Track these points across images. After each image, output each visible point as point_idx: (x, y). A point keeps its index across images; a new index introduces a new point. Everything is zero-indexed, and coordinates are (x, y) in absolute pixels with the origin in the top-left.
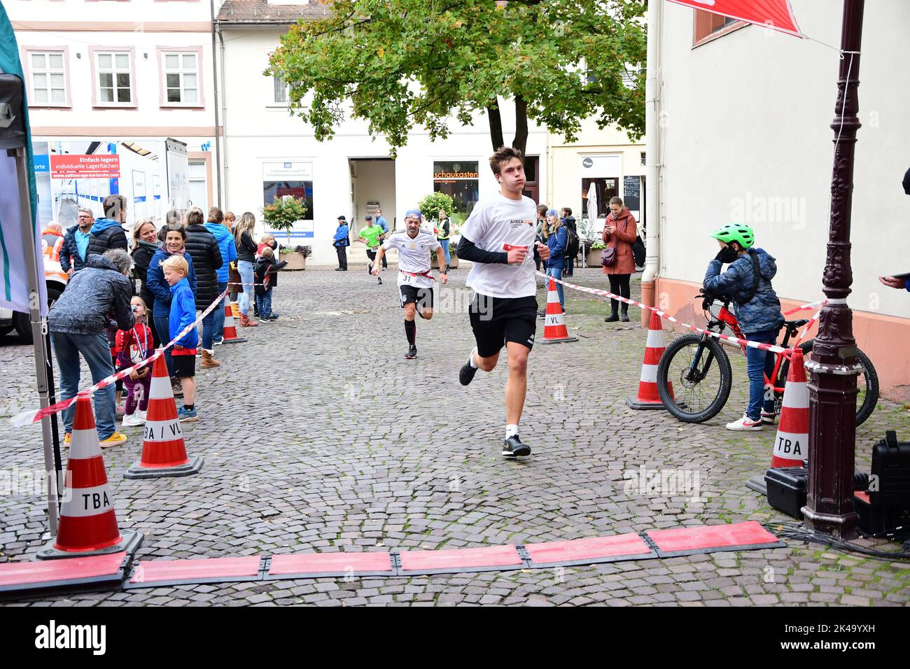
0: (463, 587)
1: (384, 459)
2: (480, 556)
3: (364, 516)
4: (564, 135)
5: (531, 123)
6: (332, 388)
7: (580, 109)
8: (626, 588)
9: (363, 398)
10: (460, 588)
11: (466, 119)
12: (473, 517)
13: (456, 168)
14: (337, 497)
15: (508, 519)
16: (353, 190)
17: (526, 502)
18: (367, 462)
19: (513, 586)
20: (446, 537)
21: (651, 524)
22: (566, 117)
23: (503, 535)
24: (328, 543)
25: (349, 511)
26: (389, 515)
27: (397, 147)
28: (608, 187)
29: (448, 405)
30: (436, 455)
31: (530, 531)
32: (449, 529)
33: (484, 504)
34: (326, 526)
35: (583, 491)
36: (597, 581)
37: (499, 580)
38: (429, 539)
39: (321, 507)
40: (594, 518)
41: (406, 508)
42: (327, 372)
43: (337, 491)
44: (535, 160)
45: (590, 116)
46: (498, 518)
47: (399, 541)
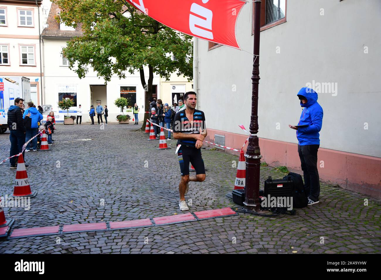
0: (132, 233)
1: (103, 191)
2: (138, 223)
3: (97, 211)
4: (165, 79)
5: (155, 74)
6: (84, 166)
7: (171, 70)
9: (96, 169)
10: (131, 234)
11: (131, 72)
12: (135, 209)
13: (128, 89)
14: (87, 204)
15: (147, 210)
16: (91, 96)
17: (153, 204)
18: (97, 192)
19: (149, 232)
20: (126, 217)
21: (195, 210)
22: (166, 72)
23: (146, 215)
24: (84, 220)
25: (91, 209)
26: (106, 210)
27: (107, 81)
28: (181, 96)
29: (126, 171)
30: (122, 189)
31: (154, 214)
32: (127, 214)
33: (139, 205)
34: (83, 215)
36: (177, 229)
37: (145, 230)
38: (120, 217)
39: (81, 208)
40: (177, 209)
42: (82, 161)
43: (87, 202)
44: (156, 86)
45: (174, 72)
46: (144, 210)
47: (109, 219)
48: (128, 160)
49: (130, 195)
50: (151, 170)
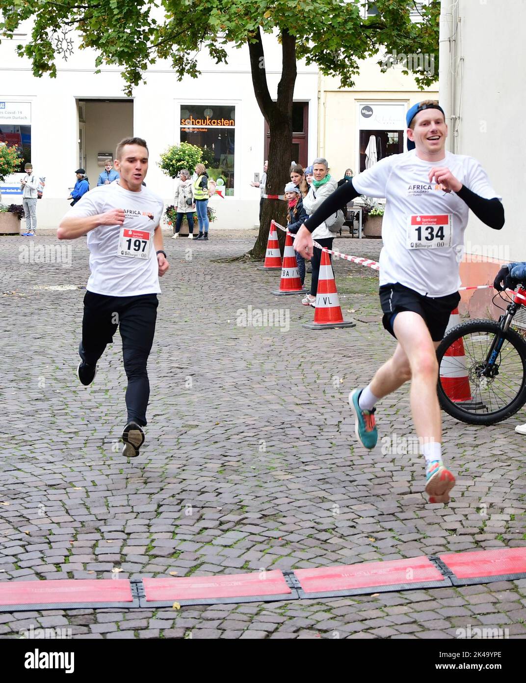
0: (220, 621)
1: (121, 466)
2: (240, 583)
3: (98, 536)
4: (339, 78)
5: (300, 63)
6: (56, 379)
7: (359, 48)
8: (415, 622)
9: (95, 392)
10: (217, 623)
11: (220, 55)
12: (231, 537)
13: (208, 114)
14: (64, 513)
15: (273, 540)
16: (81, 138)
17: (294, 520)
18: (100, 470)
19: (281, 619)
20: (199, 562)
21: (444, 546)
22: (342, 57)
23: (268, 559)
24: (54, 568)
25: (79, 529)
26: (129, 534)
27: (133, 85)
28: (391, 142)
29: (199, 402)
30: (185, 462)
31: (300, 554)
32: (202, 552)
33: (244, 521)
34: (51, 548)
35: (363, 507)
36: (380, 614)
37: (264, 612)
38: (178, 563)
39: (45, 525)
40: (376, 539)
41: (149, 526)
42: (49, 361)
43: (64, 505)
44: (303, 107)
45: (370, 55)
46: (262, 539)
47: (141, 565)
48: (204, 363)
49: (211, 486)
50: (285, 398)
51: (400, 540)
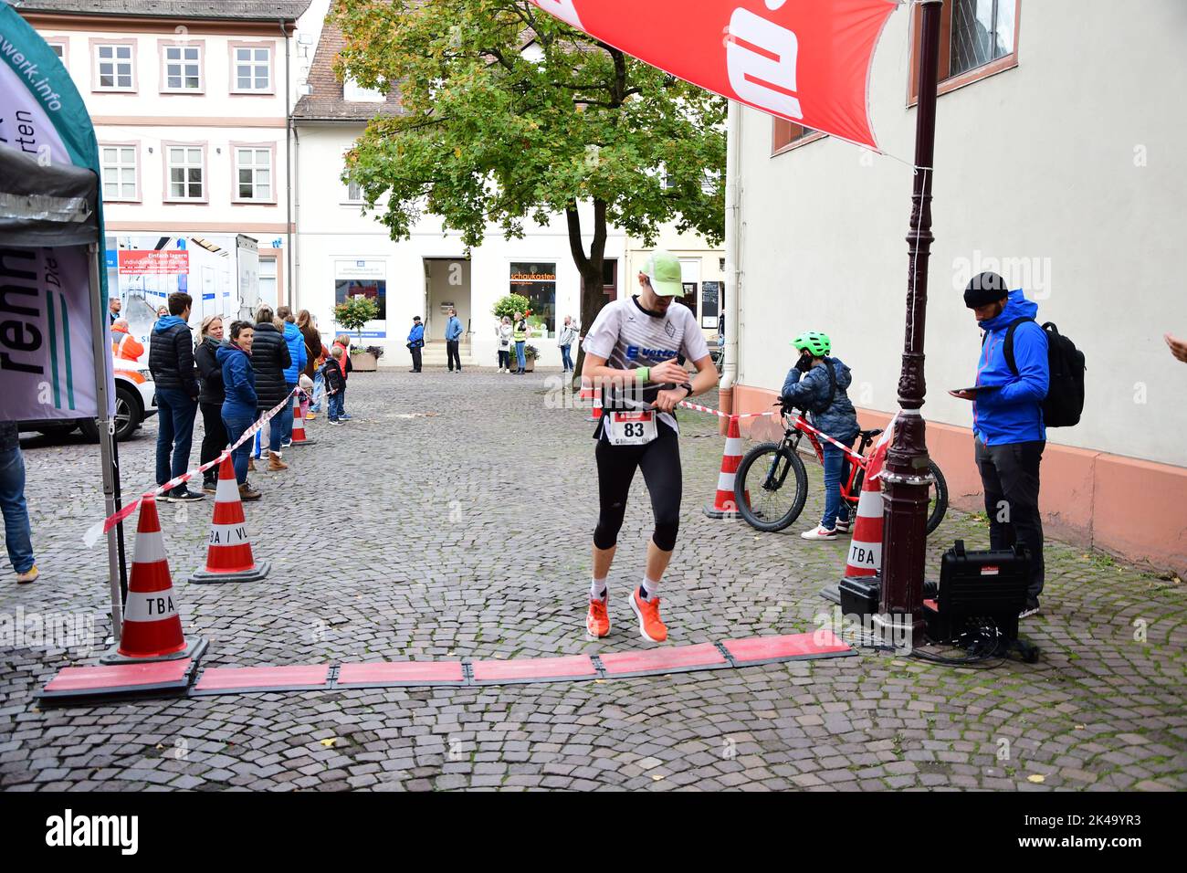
0: (536, 698)
1: (456, 567)
2: (554, 665)
3: (435, 625)
4: (643, 238)
5: (610, 227)
7: (659, 215)
8: (700, 698)
10: (533, 698)
11: (543, 220)
12: (547, 626)
13: (533, 271)
14: (407, 605)
16: (427, 290)
18: (438, 569)
19: (587, 696)
20: (519, 647)
21: (726, 633)
22: (645, 222)
23: (578, 645)
24: (398, 652)
25: (420, 619)
26: (461, 623)
27: (471, 247)
29: (523, 512)
30: (510, 563)
32: (523, 638)
33: (558, 613)
34: (396, 635)
36: (672, 692)
37: (573, 690)
38: (502, 648)
39: (391, 615)
40: (670, 628)
41: (478, 616)
42: (398, 477)
43: (407, 599)
44: (612, 263)
45: (669, 220)
46: (573, 628)
47: (471, 650)
48: (528, 479)
49: (531, 583)
51: (689, 629)
